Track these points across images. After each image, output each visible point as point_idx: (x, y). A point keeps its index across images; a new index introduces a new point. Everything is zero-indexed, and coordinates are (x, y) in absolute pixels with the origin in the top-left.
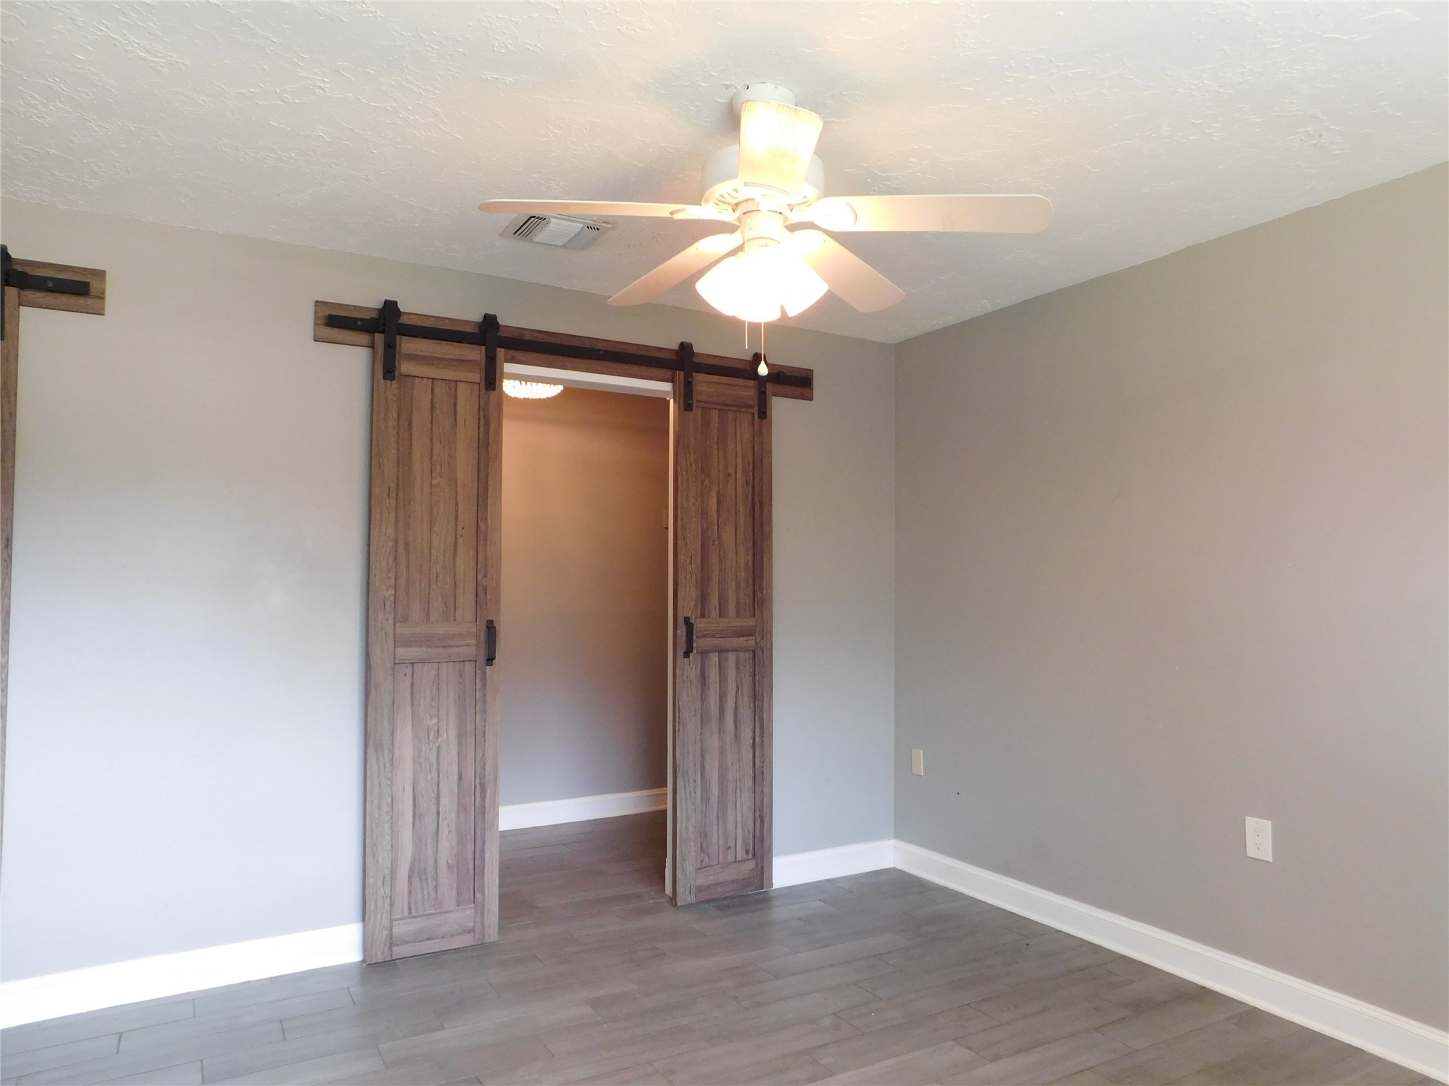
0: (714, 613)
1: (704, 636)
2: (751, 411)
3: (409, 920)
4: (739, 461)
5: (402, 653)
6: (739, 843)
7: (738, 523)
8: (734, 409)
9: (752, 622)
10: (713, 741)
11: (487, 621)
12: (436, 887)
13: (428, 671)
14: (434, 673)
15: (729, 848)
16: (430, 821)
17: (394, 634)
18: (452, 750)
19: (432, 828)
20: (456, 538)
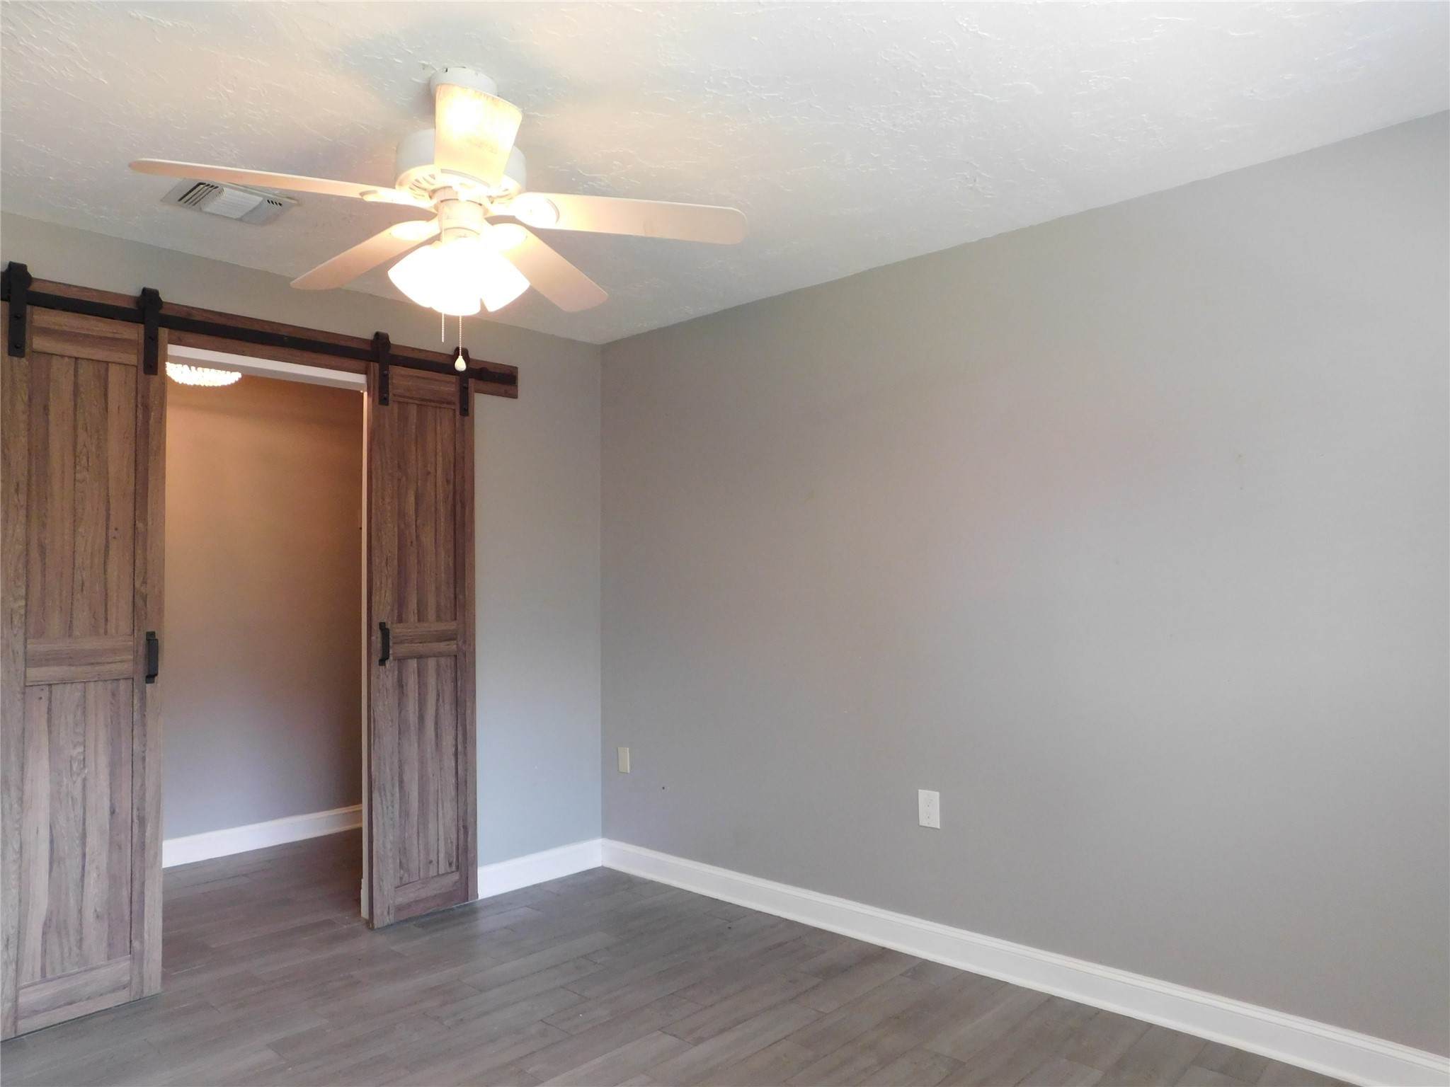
0: (413, 618)
1: (402, 642)
2: (453, 407)
3: (42, 986)
4: (440, 459)
5: (35, 673)
6: (442, 856)
7: (438, 522)
8: (433, 404)
9: (452, 626)
10: (412, 751)
11: (147, 633)
12: (81, 941)
13: (69, 695)
14: (78, 694)
15: (431, 862)
16: (73, 864)
17: (25, 653)
18: (102, 783)
19: (75, 874)
20: (107, 542)
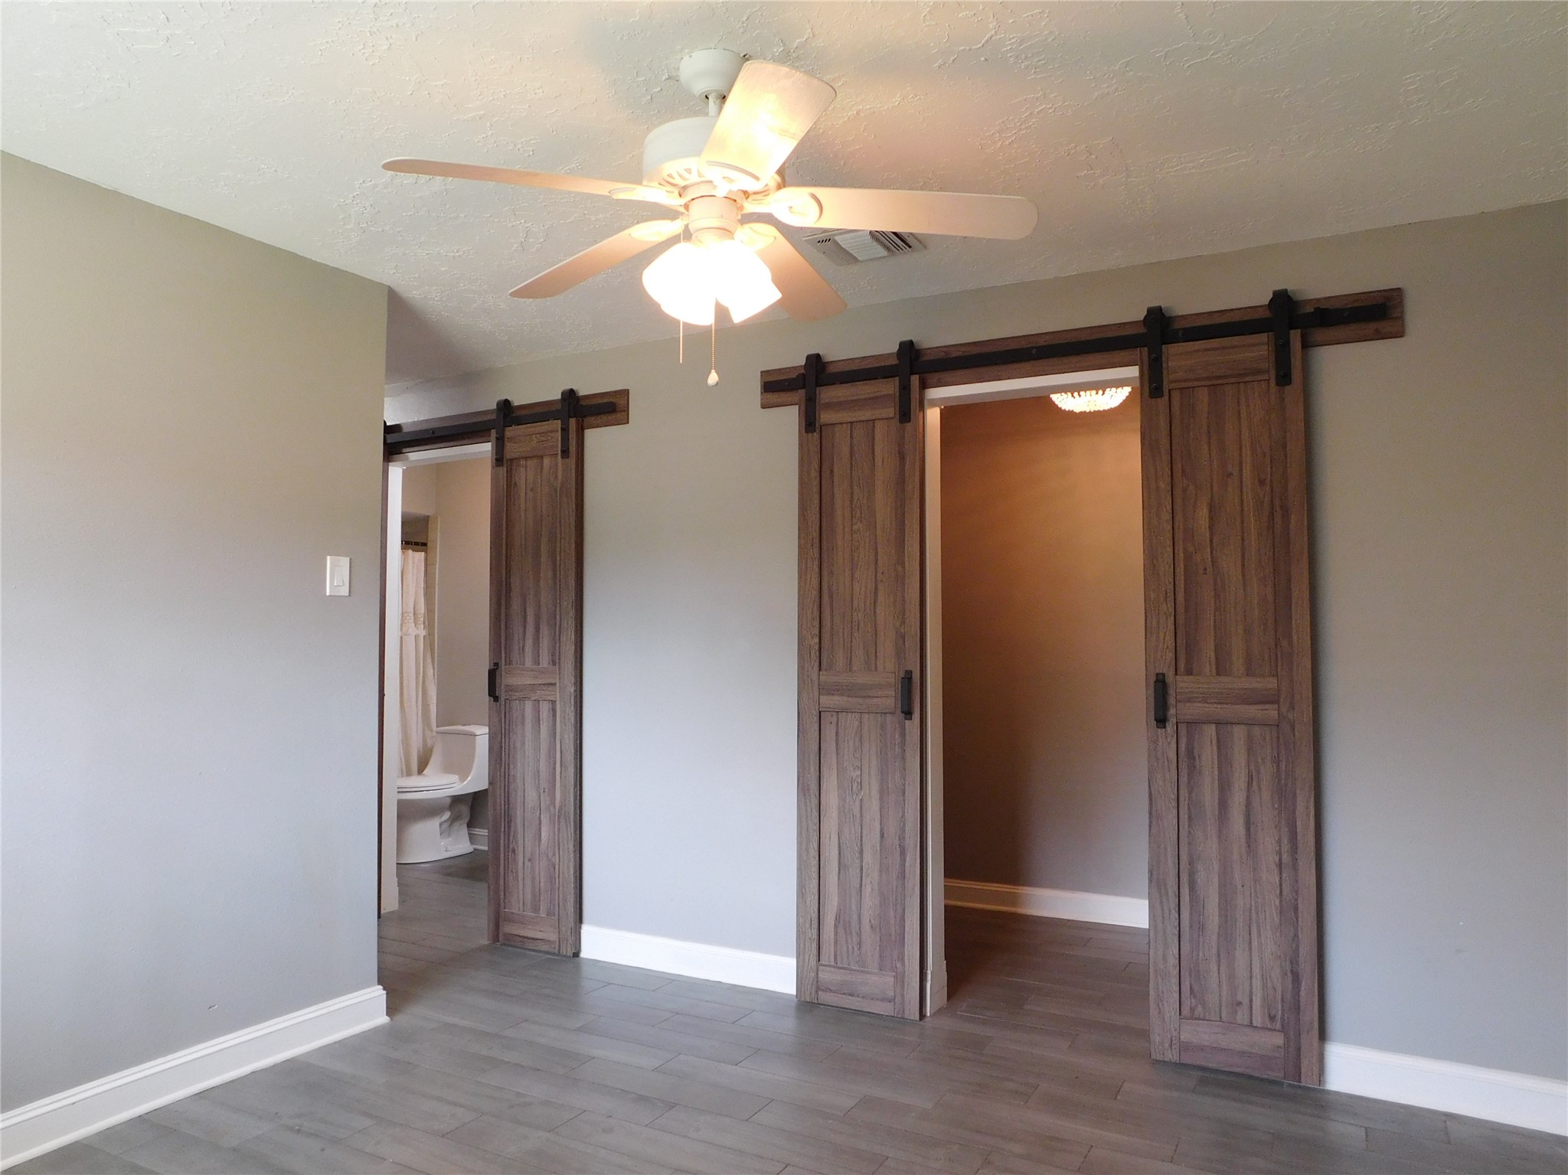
1: (1189, 700)
2: (1266, 377)
3: (833, 969)
4: (1247, 452)
5: (829, 701)
6: (1257, 1003)
7: (1246, 542)
8: (1233, 380)
9: (1271, 683)
12: (860, 943)
13: (850, 721)
14: (857, 723)
15: (1239, 1004)
16: (853, 873)
17: (819, 682)
18: (874, 805)
19: (856, 882)
